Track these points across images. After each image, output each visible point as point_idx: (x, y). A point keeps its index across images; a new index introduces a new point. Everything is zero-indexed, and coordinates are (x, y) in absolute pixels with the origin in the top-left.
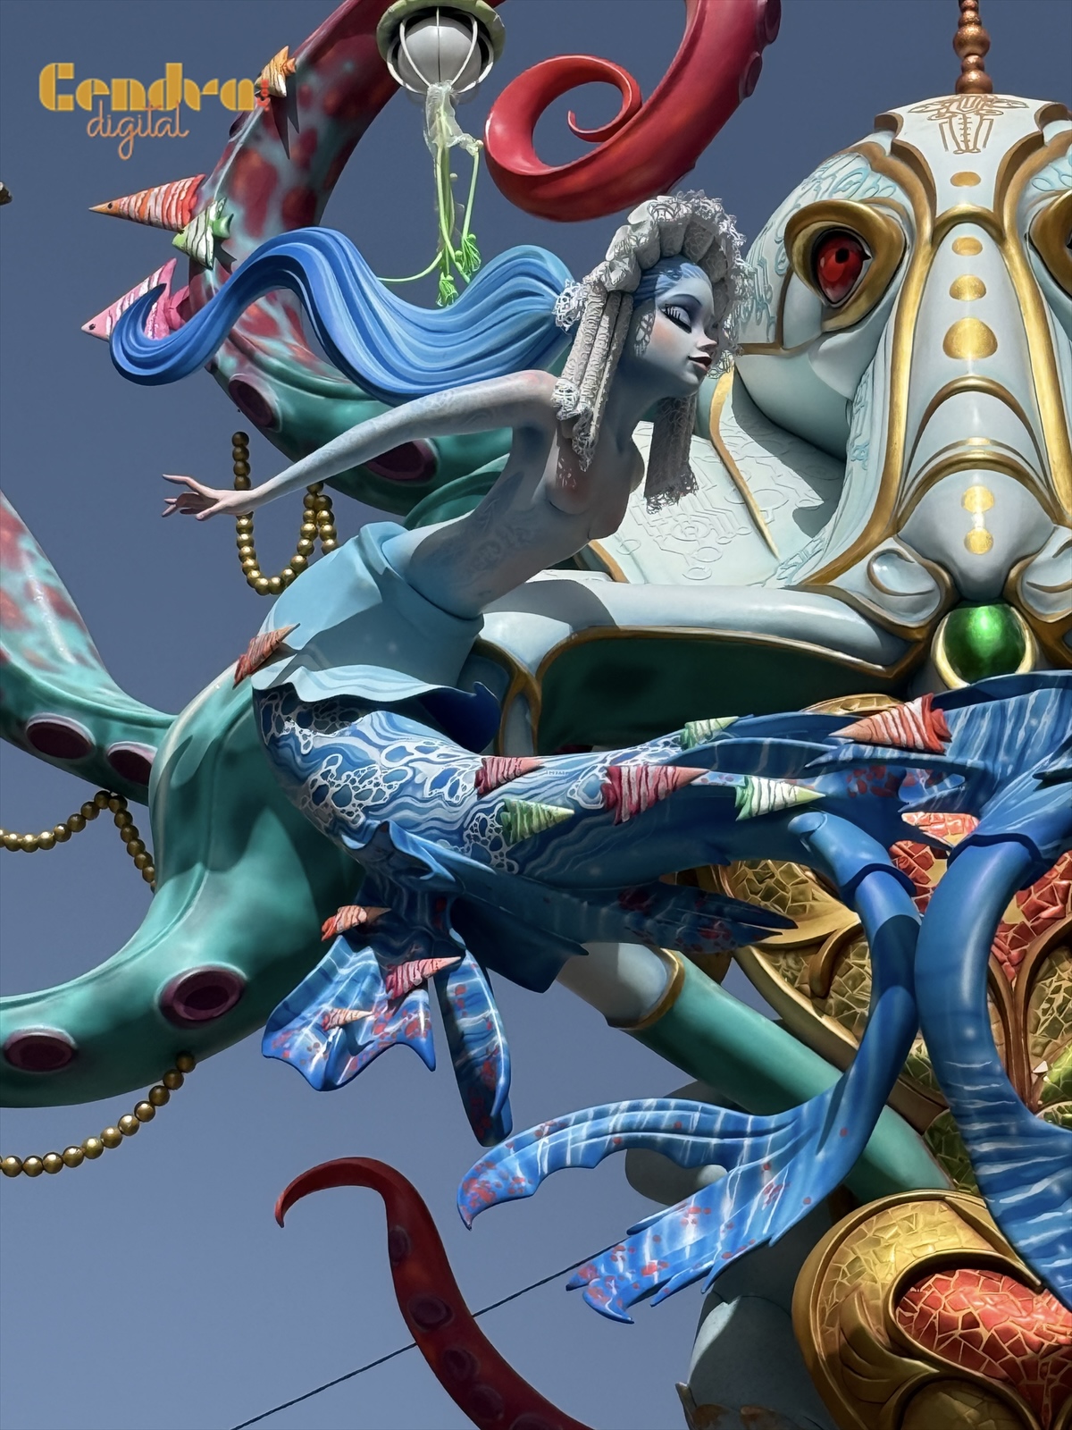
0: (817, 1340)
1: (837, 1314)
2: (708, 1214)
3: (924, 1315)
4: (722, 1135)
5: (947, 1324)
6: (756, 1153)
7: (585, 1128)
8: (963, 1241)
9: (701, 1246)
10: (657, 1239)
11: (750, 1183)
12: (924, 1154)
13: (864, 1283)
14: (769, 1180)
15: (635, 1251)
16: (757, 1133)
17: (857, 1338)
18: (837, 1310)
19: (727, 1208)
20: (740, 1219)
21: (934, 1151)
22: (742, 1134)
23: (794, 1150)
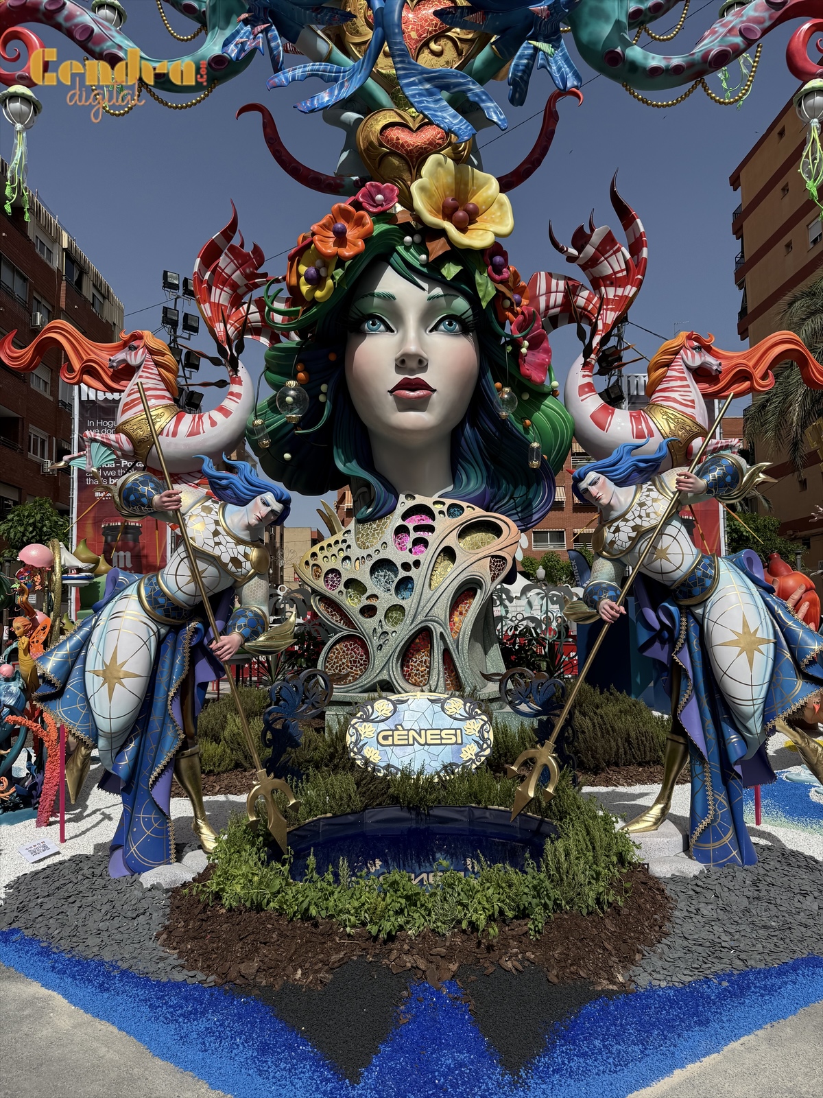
0: (361, 144)
1: (367, 138)
2: (331, 94)
3: (387, 137)
4: (335, 73)
5: (392, 139)
6: (344, 77)
7: (301, 70)
8: (398, 120)
9: (328, 101)
10: (318, 100)
11: (342, 85)
12: (390, 100)
13: (373, 129)
14: (346, 84)
15: (312, 102)
16: (344, 72)
17: (371, 143)
18: (367, 136)
19: (336, 92)
20: (339, 94)
21: (392, 99)
22: (340, 72)
23: (353, 75)
